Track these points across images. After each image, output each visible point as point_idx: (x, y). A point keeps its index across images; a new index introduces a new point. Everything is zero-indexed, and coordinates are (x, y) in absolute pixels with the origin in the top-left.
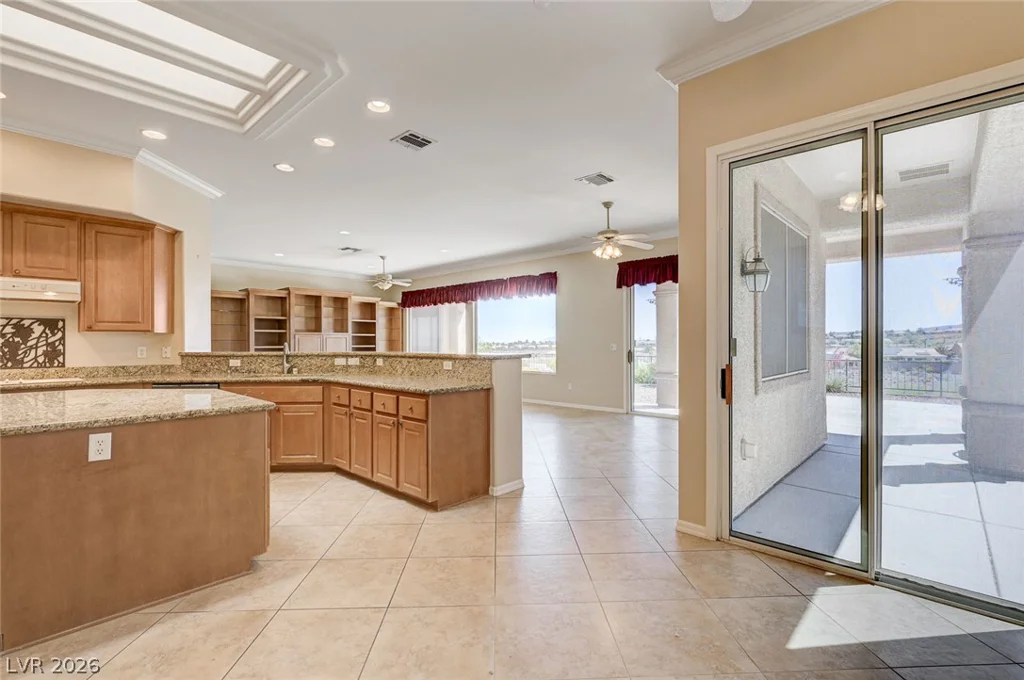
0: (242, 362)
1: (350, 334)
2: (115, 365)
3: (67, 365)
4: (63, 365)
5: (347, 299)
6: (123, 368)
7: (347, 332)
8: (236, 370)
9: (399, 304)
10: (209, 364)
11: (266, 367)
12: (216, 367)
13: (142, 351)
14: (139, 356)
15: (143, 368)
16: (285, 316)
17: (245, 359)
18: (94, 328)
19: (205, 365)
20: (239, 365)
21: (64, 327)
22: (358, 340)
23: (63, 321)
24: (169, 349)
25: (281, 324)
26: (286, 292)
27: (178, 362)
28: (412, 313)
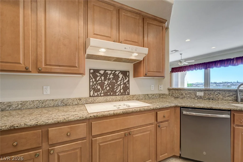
0: (205, 94)
2: (145, 94)
3: (130, 94)
4: (129, 94)
6: (147, 95)
8: (201, 97)
9: (170, 72)
10: (184, 94)
11: (221, 97)
12: (188, 95)
13: (152, 86)
14: (152, 89)
15: (153, 95)
17: (206, 92)
18: (147, 75)
19: (182, 95)
20: (203, 95)
21: (129, 75)
23: (129, 72)
24: (162, 86)
27: (167, 92)
28: (174, 74)
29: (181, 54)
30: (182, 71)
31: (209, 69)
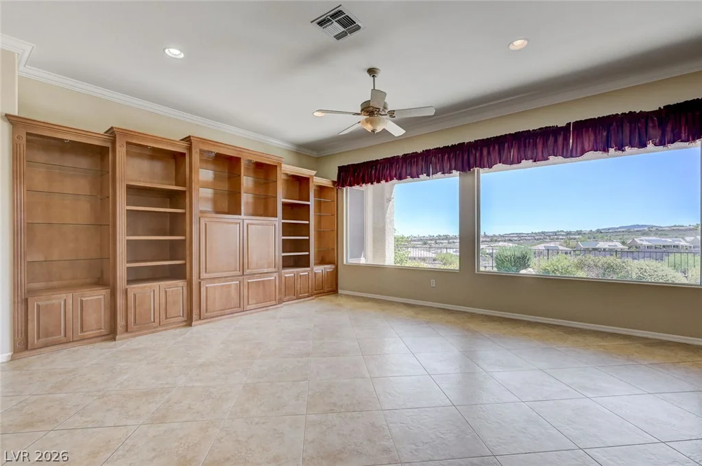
1: (278, 221)
5: (276, 166)
7: (275, 215)
9: (334, 183)
16: (184, 185)
22: (287, 229)
25: (176, 198)
26: (185, 144)
28: (349, 195)
29: (372, 72)
30: (378, 182)
31: (476, 169)
